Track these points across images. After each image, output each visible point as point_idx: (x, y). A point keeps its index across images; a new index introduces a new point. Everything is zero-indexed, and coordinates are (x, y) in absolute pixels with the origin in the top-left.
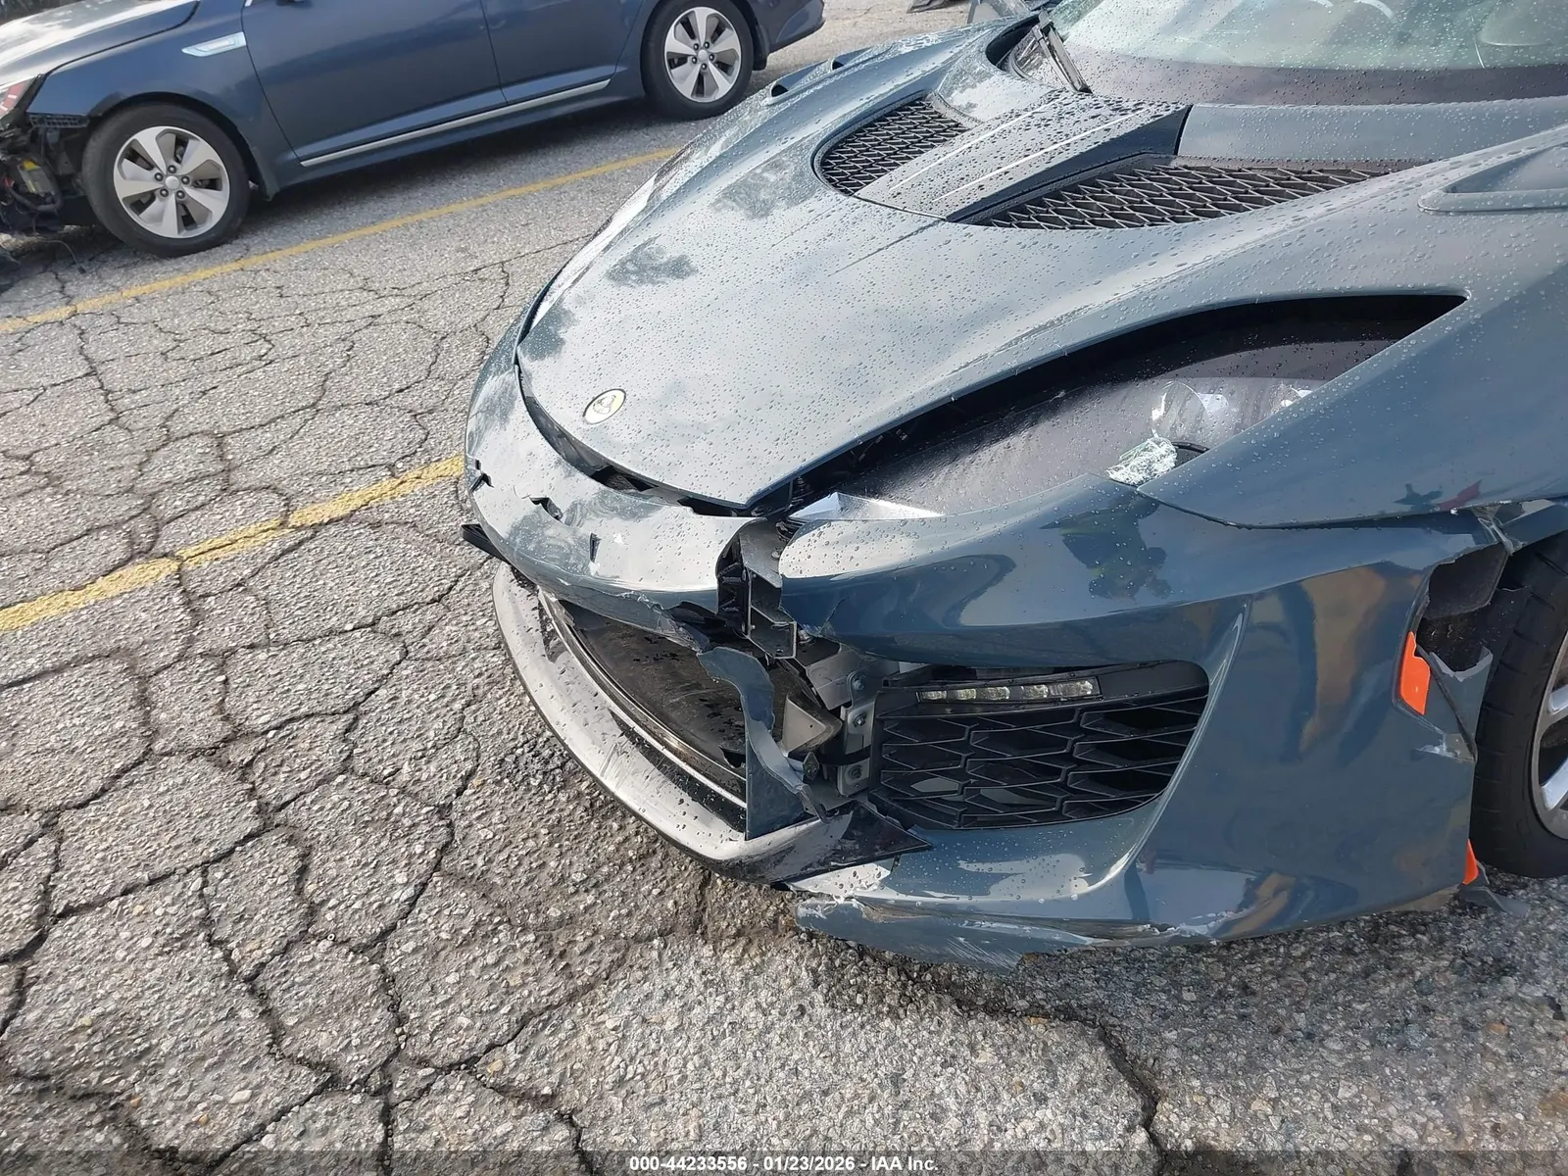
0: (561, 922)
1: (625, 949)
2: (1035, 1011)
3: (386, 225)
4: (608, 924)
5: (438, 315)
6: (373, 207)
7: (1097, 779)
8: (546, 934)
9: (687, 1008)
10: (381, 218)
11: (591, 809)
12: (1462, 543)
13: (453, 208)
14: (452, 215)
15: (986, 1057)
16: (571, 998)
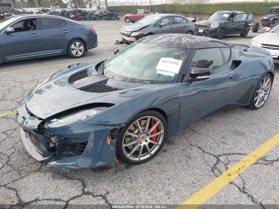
0: (21, 170)
1: (28, 173)
2: (76, 179)
3: (20, 70)
4: (27, 170)
5: (25, 86)
6: (19, 67)
7: (80, 151)
8: (19, 172)
9: (35, 179)
10: (19, 69)
11: (29, 157)
12: (114, 127)
13: (32, 69)
14: (32, 70)
15: (68, 184)
16: (20, 178)
